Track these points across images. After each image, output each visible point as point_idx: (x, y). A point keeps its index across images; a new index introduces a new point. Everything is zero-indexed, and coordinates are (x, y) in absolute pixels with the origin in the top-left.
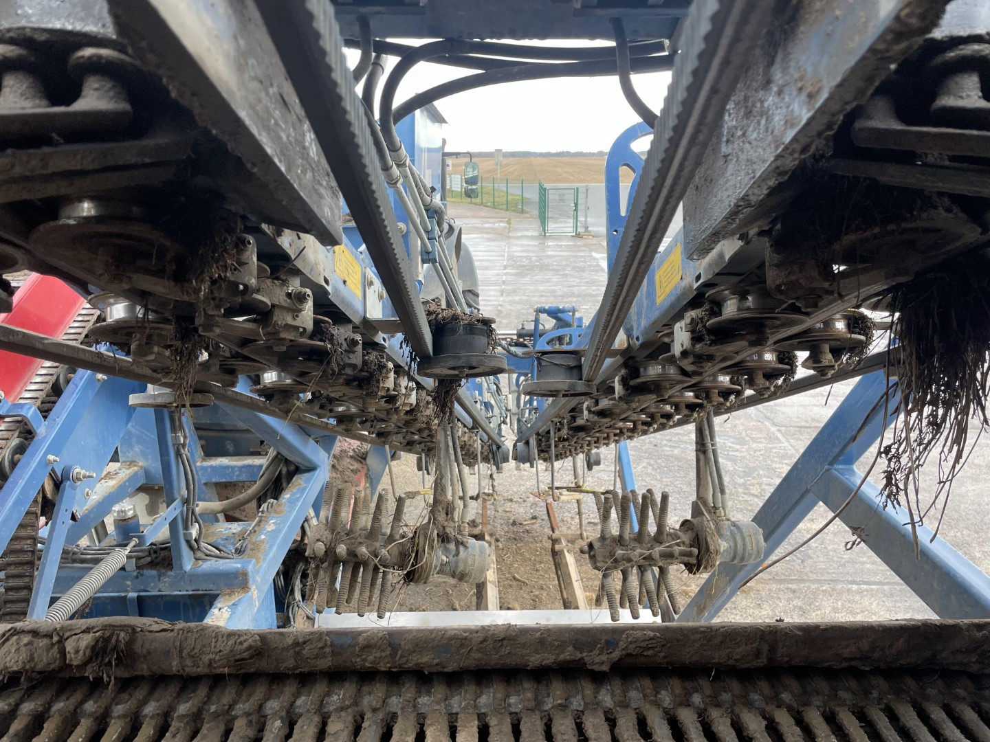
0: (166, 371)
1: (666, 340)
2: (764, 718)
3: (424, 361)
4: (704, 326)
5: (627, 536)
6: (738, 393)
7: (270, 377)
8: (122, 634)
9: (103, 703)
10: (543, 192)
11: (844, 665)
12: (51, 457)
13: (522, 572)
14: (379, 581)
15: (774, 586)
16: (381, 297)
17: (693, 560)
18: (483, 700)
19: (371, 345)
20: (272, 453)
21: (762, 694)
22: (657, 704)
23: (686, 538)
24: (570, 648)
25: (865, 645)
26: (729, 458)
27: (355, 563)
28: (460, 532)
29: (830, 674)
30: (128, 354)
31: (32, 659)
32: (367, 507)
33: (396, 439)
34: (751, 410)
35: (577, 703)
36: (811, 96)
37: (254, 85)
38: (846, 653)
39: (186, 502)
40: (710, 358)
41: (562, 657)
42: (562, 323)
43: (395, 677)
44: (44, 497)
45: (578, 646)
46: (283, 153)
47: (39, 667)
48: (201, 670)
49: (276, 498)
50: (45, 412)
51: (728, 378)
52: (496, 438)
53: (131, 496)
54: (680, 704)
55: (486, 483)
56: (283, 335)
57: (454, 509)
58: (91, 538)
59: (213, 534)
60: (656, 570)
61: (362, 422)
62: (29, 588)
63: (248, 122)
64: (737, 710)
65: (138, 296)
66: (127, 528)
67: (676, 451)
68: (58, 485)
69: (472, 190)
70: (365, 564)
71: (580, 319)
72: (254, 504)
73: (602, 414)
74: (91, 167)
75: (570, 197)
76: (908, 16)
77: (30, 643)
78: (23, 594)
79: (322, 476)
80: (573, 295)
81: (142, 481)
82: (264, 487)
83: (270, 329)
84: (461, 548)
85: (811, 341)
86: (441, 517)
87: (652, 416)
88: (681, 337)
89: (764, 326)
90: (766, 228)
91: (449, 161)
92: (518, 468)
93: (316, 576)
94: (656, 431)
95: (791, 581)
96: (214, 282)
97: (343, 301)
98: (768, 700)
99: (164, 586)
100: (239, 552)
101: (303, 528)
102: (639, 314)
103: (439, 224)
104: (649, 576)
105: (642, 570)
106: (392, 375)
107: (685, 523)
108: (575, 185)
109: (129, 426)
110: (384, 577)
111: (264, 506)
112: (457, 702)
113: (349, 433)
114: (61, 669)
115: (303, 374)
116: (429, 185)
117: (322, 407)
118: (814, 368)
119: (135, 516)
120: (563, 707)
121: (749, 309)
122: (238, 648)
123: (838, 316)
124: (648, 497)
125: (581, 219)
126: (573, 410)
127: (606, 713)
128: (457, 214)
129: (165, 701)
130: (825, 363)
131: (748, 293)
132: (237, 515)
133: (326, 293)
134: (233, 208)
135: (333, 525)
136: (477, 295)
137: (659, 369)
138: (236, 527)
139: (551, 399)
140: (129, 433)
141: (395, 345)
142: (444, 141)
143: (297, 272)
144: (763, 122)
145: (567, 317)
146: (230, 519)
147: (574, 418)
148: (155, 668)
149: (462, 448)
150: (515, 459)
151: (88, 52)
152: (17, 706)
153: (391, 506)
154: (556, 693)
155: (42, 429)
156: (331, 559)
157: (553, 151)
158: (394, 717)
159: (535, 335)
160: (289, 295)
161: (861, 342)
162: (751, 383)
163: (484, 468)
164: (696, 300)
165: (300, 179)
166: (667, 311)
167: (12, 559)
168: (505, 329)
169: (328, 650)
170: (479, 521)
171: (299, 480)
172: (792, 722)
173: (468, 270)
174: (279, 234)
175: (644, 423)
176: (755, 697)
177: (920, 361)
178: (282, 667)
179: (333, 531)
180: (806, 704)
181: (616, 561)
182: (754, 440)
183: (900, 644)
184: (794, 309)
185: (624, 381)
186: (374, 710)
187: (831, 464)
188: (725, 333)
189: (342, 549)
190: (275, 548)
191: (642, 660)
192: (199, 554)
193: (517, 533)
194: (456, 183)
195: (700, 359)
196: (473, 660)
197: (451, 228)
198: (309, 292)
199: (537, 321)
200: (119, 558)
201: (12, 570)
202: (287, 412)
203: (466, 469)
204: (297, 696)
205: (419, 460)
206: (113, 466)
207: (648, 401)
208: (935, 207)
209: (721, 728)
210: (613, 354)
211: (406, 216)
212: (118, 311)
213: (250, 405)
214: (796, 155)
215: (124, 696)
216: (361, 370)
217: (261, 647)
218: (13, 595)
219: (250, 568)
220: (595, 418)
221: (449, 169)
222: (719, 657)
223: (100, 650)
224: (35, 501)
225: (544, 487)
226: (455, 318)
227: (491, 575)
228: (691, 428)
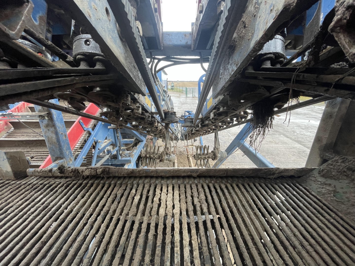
0: (114, 121)
1: (209, 116)
2: (225, 185)
3: (163, 120)
4: (216, 113)
5: (201, 154)
6: (223, 127)
7: (134, 123)
8: (107, 169)
9: (104, 181)
10: (186, 89)
11: (240, 176)
12: (94, 138)
13: (182, 161)
14: (155, 162)
15: (229, 164)
16: (154, 108)
17: (213, 158)
18: (173, 182)
19: (153, 117)
20: (135, 138)
21: (225, 181)
22: (205, 183)
23: (212, 154)
24: (189, 172)
25: (244, 172)
26: (221, 140)
27: (150, 158)
28: (170, 153)
29: (237, 177)
30: (107, 118)
31: (91, 173)
32: (152, 148)
33: (158, 136)
34: (225, 130)
35: (190, 182)
36: (237, 65)
37: (129, 63)
38: (241, 174)
39: (119, 147)
40: (217, 119)
41: (188, 174)
42: (190, 114)
43: (157, 177)
44: (93, 146)
45: (191, 172)
46: (134, 77)
47: (92, 175)
48: (122, 176)
49: (136, 147)
50: (93, 130)
51: (221, 124)
52: (177, 136)
53: (109, 146)
54: (210, 183)
55: (175, 144)
56: (136, 114)
57: (169, 148)
58: (102, 153)
59: (124, 153)
60: (207, 160)
61: (151, 132)
62: (91, 162)
63: (127, 70)
64: (220, 184)
65: (109, 106)
66: (109, 152)
67: (211, 139)
68: (96, 143)
69: (173, 88)
70: (152, 158)
71: (193, 113)
72: (132, 147)
73: (197, 131)
74: (98, 80)
75: (192, 90)
76: (256, 47)
77: (90, 170)
78: (90, 163)
79: (145, 142)
80: (192, 109)
81: (111, 143)
82: (134, 144)
83: (133, 113)
84: (170, 156)
85: (237, 116)
86: (166, 150)
87: (206, 131)
88: (212, 115)
89: (228, 113)
90: (228, 93)
91: (168, 83)
92: (181, 142)
93: (143, 160)
94: (207, 134)
95: (232, 163)
96: (122, 103)
97: (147, 108)
98: (226, 182)
99: (116, 162)
100: (129, 156)
101: (141, 152)
102: (204, 111)
103: (166, 94)
104: (205, 161)
105: (204, 160)
106: (157, 123)
107: (212, 151)
108: (193, 87)
109: (109, 133)
110: (156, 161)
111: (134, 148)
112: (168, 182)
113: (149, 134)
114: (96, 175)
115: (140, 122)
116: (164, 86)
117: (144, 129)
118: (237, 122)
119: (110, 149)
120: (188, 183)
121: (225, 110)
122: (128, 172)
123: (242, 111)
124: (205, 147)
125: (194, 94)
126: (191, 130)
127: (196, 184)
128: (170, 93)
129: (115, 181)
130: (239, 120)
131: (225, 106)
132: (129, 150)
133: (144, 106)
134: (126, 89)
135: (146, 151)
136: (174, 109)
137: (208, 122)
138: (129, 152)
139: (187, 128)
140: (109, 134)
141: (157, 117)
142: (167, 79)
143: (138, 102)
144: (228, 71)
145: (191, 113)
146: (127, 150)
147: (192, 132)
148: (113, 175)
149: (170, 138)
150: (180, 140)
151: (97, 57)
152: (88, 182)
153: (157, 148)
154: (187, 181)
155: (92, 133)
156: (146, 157)
157: (189, 81)
158: (157, 184)
159: (184, 116)
160: (137, 107)
161: (246, 116)
162: (225, 125)
163: (175, 142)
164: (215, 108)
165: (138, 83)
166: (209, 110)
167: (88, 157)
168: (179, 115)
169: (145, 172)
170: (174, 151)
171: (140, 143)
172: (230, 186)
173: (172, 104)
174: (135, 94)
175: (205, 133)
176: (224, 181)
177: (257, 119)
178: (136, 175)
179: (146, 152)
180: (233, 183)
181: (199, 158)
182: (226, 136)
183: (251, 172)
184: (234, 109)
185: (201, 124)
186: (153, 183)
187: (240, 140)
188: (220, 114)
189: (148, 156)
190: (135, 156)
191: (203, 175)
192: (122, 157)
193: (181, 154)
194: (170, 87)
195: (215, 119)
196: (172, 174)
197: (169, 96)
198: (140, 106)
199: (185, 114)
200: (107, 157)
201: (88, 159)
202: (137, 130)
203: (171, 142)
204: (139, 180)
205: (162, 140)
206: (106, 140)
207: (205, 128)
208: (261, 89)
209: (217, 187)
210: (199, 119)
211: (159, 92)
212: (105, 110)
213: (131, 129)
214: (234, 77)
215: (108, 180)
216: (151, 122)
217: (133, 171)
218: (88, 163)
219: (131, 159)
220: (196, 132)
221: (168, 84)
222: (217, 174)
223: (103, 171)
224: (92, 146)
225: (186, 145)
226: (169, 112)
227: (176, 161)
228: (214, 134)
